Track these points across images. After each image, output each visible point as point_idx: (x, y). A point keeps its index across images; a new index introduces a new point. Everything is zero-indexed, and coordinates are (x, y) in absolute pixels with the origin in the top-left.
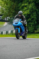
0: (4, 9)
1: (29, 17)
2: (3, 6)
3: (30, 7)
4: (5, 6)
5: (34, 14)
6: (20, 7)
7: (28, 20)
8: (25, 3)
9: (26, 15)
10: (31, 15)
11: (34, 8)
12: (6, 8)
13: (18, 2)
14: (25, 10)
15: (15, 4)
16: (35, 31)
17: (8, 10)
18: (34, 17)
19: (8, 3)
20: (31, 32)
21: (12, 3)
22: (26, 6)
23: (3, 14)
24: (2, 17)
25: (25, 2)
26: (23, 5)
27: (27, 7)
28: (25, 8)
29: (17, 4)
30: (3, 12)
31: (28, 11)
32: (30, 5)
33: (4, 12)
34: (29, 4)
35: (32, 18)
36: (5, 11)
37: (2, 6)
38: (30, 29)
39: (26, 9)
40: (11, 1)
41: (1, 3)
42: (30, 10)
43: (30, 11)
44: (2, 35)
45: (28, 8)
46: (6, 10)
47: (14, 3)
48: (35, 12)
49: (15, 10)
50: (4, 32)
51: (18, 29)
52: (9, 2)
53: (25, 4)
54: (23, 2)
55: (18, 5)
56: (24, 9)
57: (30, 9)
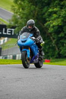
0: (19, 16)
1: (61, 30)
2: (17, 13)
3: (62, 15)
4: (20, 12)
6: (46, 14)
7: (60, 36)
8: (54, 6)
9: (56, 28)
10: (65, 28)
12: (22, 15)
13: (42, 5)
14: (55, 19)
15: (37, 8)
17: (25, 18)
19: (26, 7)
21: (33, 7)
23: (17, 25)
24: (14, 31)
25: (55, 4)
26: (50, 10)
27: (58, 13)
28: (54, 15)
29: (41, 8)
30: (16, 22)
31: (60, 20)
32: (63, 10)
33: (19, 23)
34: (61, 8)
35: (65, 33)
36: (20, 21)
37: (15, 13)
38: (62, 51)
40: (31, 4)
41: (13, 6)
42: (62, 18)
43: (62, 21)
44: (14, 60)
45: (60, 16)
46: (22, 18)
47: (34, 7)
49: (37, 18)
50: (17, 55)
51: (26, 51)
52: (27, 5)
53: (54, 9)
54: (51, 6)
55: (42, 10)
56: (52, 16)
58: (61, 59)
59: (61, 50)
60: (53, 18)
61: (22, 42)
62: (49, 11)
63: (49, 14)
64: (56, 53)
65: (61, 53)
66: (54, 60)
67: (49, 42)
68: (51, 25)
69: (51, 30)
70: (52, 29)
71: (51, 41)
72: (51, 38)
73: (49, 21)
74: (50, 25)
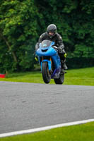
1: (21, 32)
3: (22, 10)
5: (31, 25)
7: (19, 40)
9: (14, 28)
10: (26, 28)
11: (33, 12)
16: (35, 66)
18: (33, 31)
20: (27, 67)
22: (12, 7)
27: (16, 8)
28: (11, 10)
31: (19, 17)
34: (21, 1)
35: (26, 35)
39: (14, 14)
42: (23, 15)
43: (22, 18)
45: (19, 11)
48: (36, 21)
51: (47, 62)
57: (23, 13)
58: (21, 74)
59: (21, 60)
60: (9, 15)
61: (43, 51)
62: (4, 4)
63: (4, 8)
64: (15, 64)
65: (20, 64)
66: (11, 75)
67: (3, 48)
68: (7, 25)
69: (6, 32)
70: (8, 30)
71: (7, 47)
72: (7, 43)
73: (4, 19)
74: (5, 25)
